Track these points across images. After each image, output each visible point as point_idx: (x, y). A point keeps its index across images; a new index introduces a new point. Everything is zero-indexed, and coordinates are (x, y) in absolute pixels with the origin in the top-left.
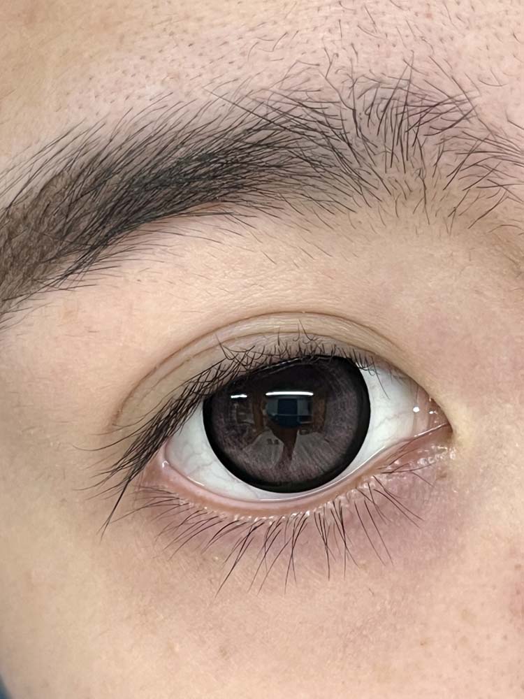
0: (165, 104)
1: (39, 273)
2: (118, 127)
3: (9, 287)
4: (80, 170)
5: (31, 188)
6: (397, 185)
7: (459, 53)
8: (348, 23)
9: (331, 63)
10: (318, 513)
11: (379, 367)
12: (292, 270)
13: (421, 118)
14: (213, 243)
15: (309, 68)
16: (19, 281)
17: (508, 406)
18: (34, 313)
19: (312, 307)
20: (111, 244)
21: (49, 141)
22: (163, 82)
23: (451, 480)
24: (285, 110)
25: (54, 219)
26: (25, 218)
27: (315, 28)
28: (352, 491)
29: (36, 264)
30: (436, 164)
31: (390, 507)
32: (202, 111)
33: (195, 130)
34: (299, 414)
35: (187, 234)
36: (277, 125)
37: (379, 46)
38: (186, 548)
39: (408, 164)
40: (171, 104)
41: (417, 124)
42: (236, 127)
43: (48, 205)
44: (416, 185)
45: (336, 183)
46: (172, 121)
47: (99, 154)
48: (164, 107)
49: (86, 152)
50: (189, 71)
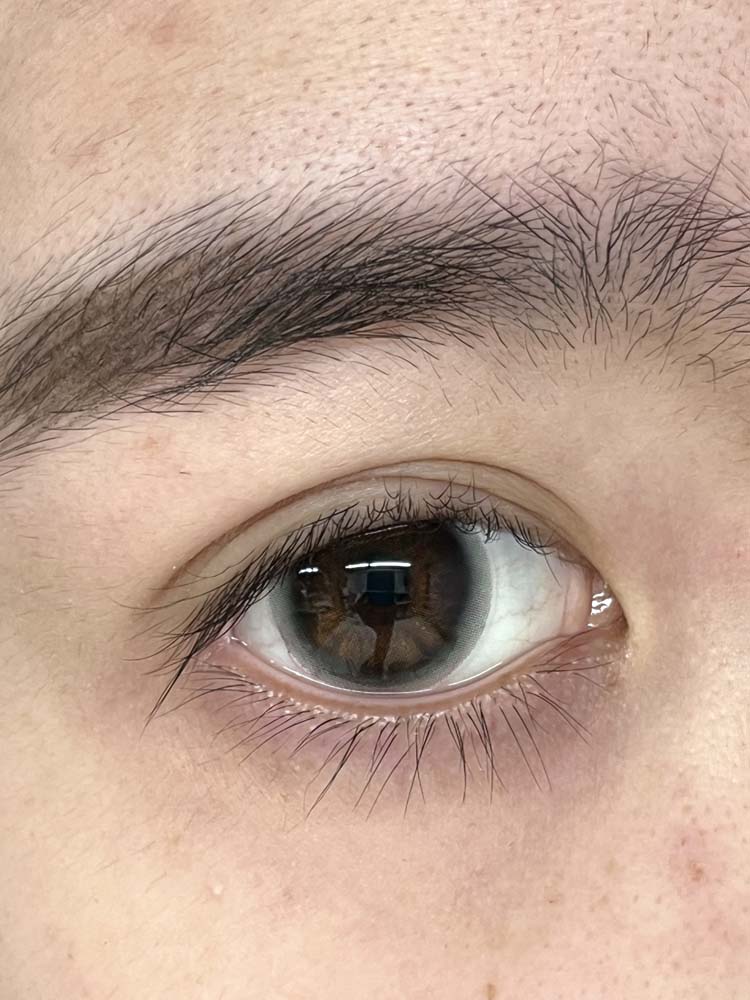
0: (362, 180)
10: (449, 715)
12: (470, 415)
14: (378, 375)
15: (565, 156)
25: (158, 315)
27: (579, 102)
35: (346, 359)
43: (153, 295)
48: (361, 184)
49: (232, 232)
50: (404, 139)
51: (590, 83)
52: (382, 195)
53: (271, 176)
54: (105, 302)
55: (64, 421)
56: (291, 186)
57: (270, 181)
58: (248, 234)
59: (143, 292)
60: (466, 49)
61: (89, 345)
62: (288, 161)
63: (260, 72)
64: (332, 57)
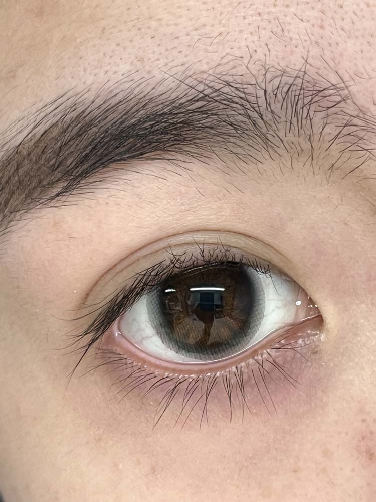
0: (133, 78)
1: (36, 194)
2: (99, 92)
3: (15, 204)
4: (69, 123)
5: (35, 134)
6: (293, 146)
7: (342, 55)
8: (264, 29)
9: (251, 57)
10: (225, 374)
11: (273, 273)
12: (216, 201)
13: (312, 99)
14: (161, 180)
15: (235, 59)
16: (22, 200)
17: (363, 305)
18: (31, 223)
19: (229, 228)
20: (88, 177)
21: (49, 100)
22: (132, 63)
23: (321, 356)
24: (217, 88)
25: (50, 157)
26: (29, 154)
27: (241, 31)
28: (250, 360)
29: (35, 188)
30: (321, 133)
31: (276, 373)
32: (158, 86)
33: (152, 99)
34: (215, 303)
35: (143, 172)
36: (211, 98)
37: (285, 46)
38: (130, 394)
39: (302, 131)
40: (137, 79)
41: (309, 104)
42: (181, 98)
43: (46, 146)
44: (306, 146)
45: (250, 142)
46: (136, 91)
47: (83, 112)
48: (132, 81)
49: (75, 109)
50: (151, 56)
51: (246, 21)
52: (143, 85)
53: (90, 80)
56: (99, 83)
57: (89, 82)
59: (40, 145)
60: (180, 7)
62: (96, 71)
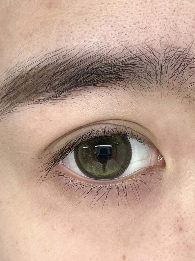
4: (60, 64)
8: (167, 26)
12: (125, 108)
14: (101, 97)
15: (152, 41)
18: (29, 109)
25: (45, 79)
37: (176, 36)
40: (100, 46)
43: (44, 73)
46: (100, 52)
48: (98, 47)
49: (65, 58)
50: (110, 35)
51: (159, 22)
52: (104, 50)
54: (32, 75)
55: (20, 105)
56: (80, 46)
57: (75, 45)
58: (69, 59)
59: (41, 72)
60: (127, 12)
61: (27, 86)
62: (80, 40)
63: (74, 16)
64: (93, 13)
